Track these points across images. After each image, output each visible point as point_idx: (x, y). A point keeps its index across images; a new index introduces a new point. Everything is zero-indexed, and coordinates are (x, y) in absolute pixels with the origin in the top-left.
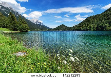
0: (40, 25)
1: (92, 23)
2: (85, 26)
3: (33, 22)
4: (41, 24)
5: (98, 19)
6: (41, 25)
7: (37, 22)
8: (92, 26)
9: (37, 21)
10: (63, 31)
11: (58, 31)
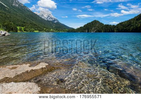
0: (53, 23)
3: (43, 17)
4: (55, 20)
7: (49, 18)
10: (96, 32)
11: (88, 32)
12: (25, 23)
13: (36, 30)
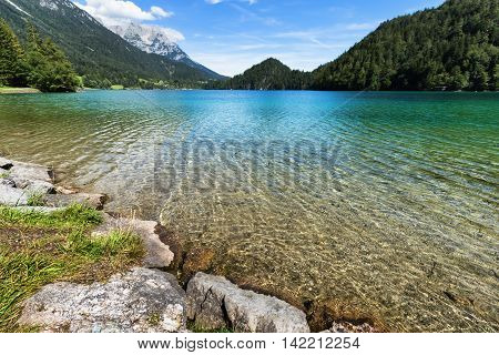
0: (169, 61)
1: (381, 55)
2: (352, 70)
3: (138, 44)
4: (175, 53)
5: (413, 33)
6: (178, 58)
7: (157, 45)
8: (378, 70)
9: (156, 40)
10: (270, 89)
11: (252, 89)
12: (84, 64)
13: (116, 84)
